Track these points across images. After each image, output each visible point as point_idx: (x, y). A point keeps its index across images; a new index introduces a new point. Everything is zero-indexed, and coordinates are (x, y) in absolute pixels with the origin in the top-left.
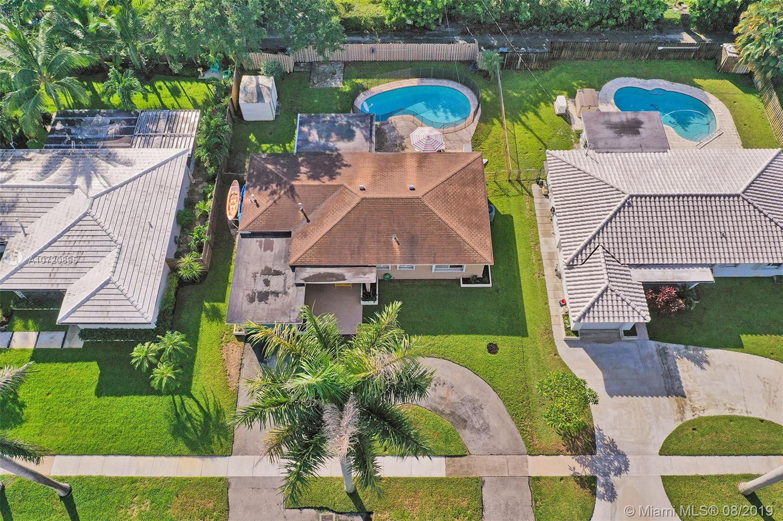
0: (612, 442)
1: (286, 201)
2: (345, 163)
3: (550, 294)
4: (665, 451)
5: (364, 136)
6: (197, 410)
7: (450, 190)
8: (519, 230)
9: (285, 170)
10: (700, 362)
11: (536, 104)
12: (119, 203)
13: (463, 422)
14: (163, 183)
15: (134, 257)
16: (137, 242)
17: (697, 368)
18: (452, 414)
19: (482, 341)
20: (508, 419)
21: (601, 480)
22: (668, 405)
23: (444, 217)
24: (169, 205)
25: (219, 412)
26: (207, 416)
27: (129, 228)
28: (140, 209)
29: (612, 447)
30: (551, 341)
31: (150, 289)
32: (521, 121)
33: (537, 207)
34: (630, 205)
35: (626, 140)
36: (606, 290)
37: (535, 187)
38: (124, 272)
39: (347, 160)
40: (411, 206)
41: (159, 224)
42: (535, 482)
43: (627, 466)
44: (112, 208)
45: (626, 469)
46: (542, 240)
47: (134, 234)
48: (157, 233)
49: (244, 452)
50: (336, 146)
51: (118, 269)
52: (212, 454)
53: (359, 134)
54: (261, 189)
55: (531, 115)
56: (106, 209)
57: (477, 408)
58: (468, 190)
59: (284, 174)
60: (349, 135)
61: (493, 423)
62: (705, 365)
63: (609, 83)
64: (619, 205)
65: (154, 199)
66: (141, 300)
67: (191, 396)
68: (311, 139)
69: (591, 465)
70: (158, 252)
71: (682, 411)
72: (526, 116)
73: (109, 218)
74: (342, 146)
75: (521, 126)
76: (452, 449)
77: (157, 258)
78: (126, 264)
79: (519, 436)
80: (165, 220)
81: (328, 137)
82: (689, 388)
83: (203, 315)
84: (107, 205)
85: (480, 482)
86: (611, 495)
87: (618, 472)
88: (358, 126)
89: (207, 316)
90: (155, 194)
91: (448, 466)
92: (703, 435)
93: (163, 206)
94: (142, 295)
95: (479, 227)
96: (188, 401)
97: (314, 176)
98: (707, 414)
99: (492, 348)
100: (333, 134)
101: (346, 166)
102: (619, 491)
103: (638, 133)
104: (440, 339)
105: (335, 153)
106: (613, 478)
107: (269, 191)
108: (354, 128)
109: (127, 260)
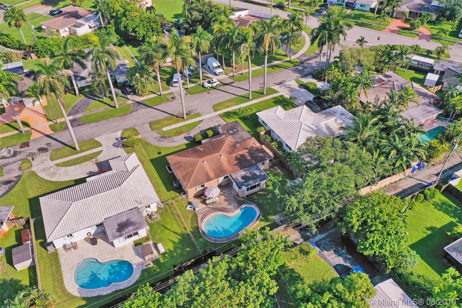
2: (237, 166)
8: (163, 188)
9: (255, 155)
12: (295, 127)
16: (279, 124)
25: (228, 118)
27: (284, 124)
32: (180, 235)
35: (124, 219)
48: (277, 128)
49: (216, 116)
50: (245, 172)
53: (240, 180)
54: (258, 148)
55: (177, 241)
60: (243, 178)
65: (288, 134)
68: (257, 171)
72: (178, 239)
75: (178, 232)
81: (251, 174)
84: (297, 125)
86: (117, 139)
87: (115, 143)
88: (243, 182)
93: (283, 134)
97: (243, 156)
100: (250, 176)
103: (118, 225)
105: (244, 169)
109: (276, 119)
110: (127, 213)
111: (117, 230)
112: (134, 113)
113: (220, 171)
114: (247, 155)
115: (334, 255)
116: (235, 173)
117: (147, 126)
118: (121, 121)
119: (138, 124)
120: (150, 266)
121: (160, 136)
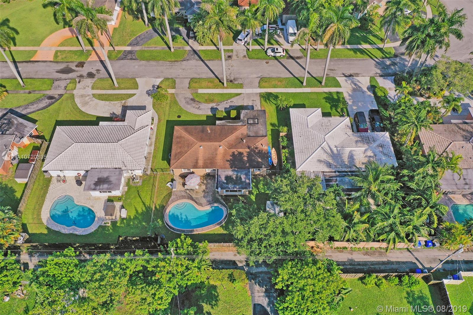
2: (228, 162)
3: (155, 133)
4: (134, 95)
5: (220, 177)
8: (160, 155)
9: (253, 158)
11: (136, 218)
12: (315, 142)
13: (193, 100)
14: (302, 154)
15: (302, 125)
16: (303, 130)
17: (115, 112)
18: (195, 101)
19: (182, 119)
20: (178, 100)
21: (155, 88)
22: (128, 104)
24: (297, 146)
25: (265, 101)
27: (308, 134)
28: (307, 142)
29: (149, 95)
31: (293, 117)
32: (145, 207)
33: (150, 164)
35: (105, 175)
38: (304, 120)
39: (228, 164)
41: (298, 138)
42: (174, 88)
43: (147, 91)
44: (317, 140)
47: (305, 133)
48: (298, 135)
49: (257, 94)
50: (233, 173)
51: (306, 121)
52: (265, 93)
53: (223, 179)
54: (262, 151)
55: (140, 211)
56: (319, 139)
59: (253, 156)
60: (228, 178)
61: (183, 100)
62: (112, 113)
65: (303, 147)
68: (245, 176)
70: (295, 129)
72: (142, 210)
73: (316, 136)
74: (230, 173)
75: (146, 204)
76: (196, 94)
77: (295, 127)
79: (176, 97)
80: (296, 140)
81: (237, 177)
82: (120, 108)
84: (319, 140)
85: (189, 88)
86: (153, 86)
87: (149, 90)
88: (224, 183)
90: (303, 149)
91: (198, 91)
93: (299, 145)
97: (241, 154)
98: (118, 102)
99: (179, 117)
100: (235, 178)
101: (228, 161)
102: (151, 86)
105: (233, 169)
106: (152, 89)
107: (258, 149)
108: (225, 181)
109: (304, 124)
110: (111, 170)
111: (95, 182)
112: (184, 62)
113: (210, 162)
114: (245, 154)
115: (263, 294)
116: (223, 170)
117: (187, 81)
118: (168, 67)
119: (181, 76)
120: (107, 225)
121: (191, 97)
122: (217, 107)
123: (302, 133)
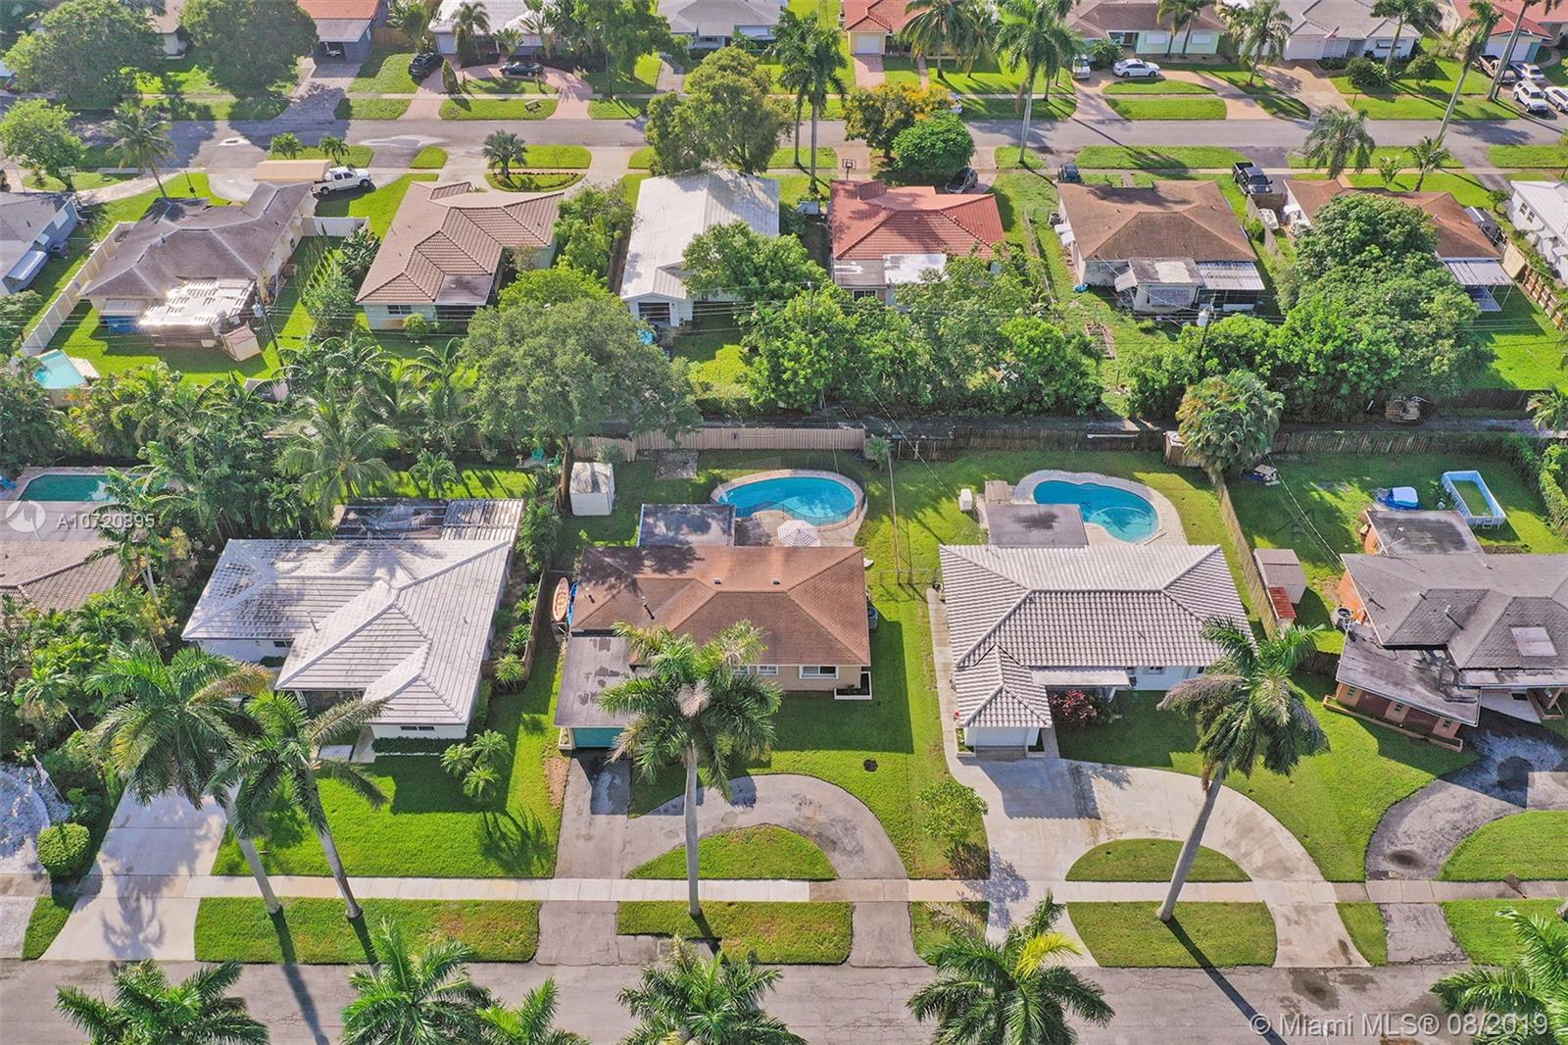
0: (1010, 866)
1: (626, 596)
4: (1073, 876)
5: (722, 528)
6: (513, 828)
7: (822, 585)
8: (908, 639)
10: (1118, 781)
11: (936, 499)
13: (833, 844)
14: (480, 577)
15: (446, 654)
16: (450, 638)
17: (1115, 789)
18: (819, 835)
19: (858, 757)
20: (886, 841)
21: (994, 905)
22: (1079, 829)
23: (815, 615)
26: (525, 834)
27: (441, 623)
28: (453, 603)
29: (1010, 873)
30: (942, 758)
31: (465, 688)
34: (1032, 601)
35: (1036, 534)
36: (1001, 691)
37: (930, 592)
38: (435, 669)
39: (699, 553)
40: (775, 600)
41: (475, 620)
42: (915, 907)
43: (1026, 891)
44: (421, 600)
45: (1025, 895)
46: (935, 649)
47: (446, 629)
48: (473, 630)
49: (568, 874)
51: (429, 665)
52: (531, 877)
53: (715, 527)
55: (929, 511)
57: (849, 828)
58: (843, 586)
59: (626, 567)
60: (702, 527)
61: (868, 844)
62: (1125, 785)
63: (1028, 477)
64: (1019, 601)
66: (455, 699)
67: (506, 814)
68: (657, 531)
69: (983, 890)
70: (474, 649)
71: (1095, 834)
73: (418, 611)
74: (694, 539)
75: (916, 524)
76: (819, 872)
77: (473, 656)
78: (437, 661)
79: (899, 860)
80: (483, 616)
81: (678, 529)
82: (1105, 810)
83: (521, 728)
85: (849, 908)
86: (1006, 921)
88: (713, 518)
89: (526, 728)
90: (470, 588)
91: (812, 891)
92: (1118, 859)
94: (456, 694)
95: (854, 626)
96: (502, 820)
98: (1125, 837)
99: (870, 766)
101: (698, 559)
103: (1051, 527)
104: (807, 755)
106: (1008, 904)
107: (606, 585)
108: (710, 520)
109: (439, 657)
117: (863, 949)
122: (729, 807)
123: (459, 630)
